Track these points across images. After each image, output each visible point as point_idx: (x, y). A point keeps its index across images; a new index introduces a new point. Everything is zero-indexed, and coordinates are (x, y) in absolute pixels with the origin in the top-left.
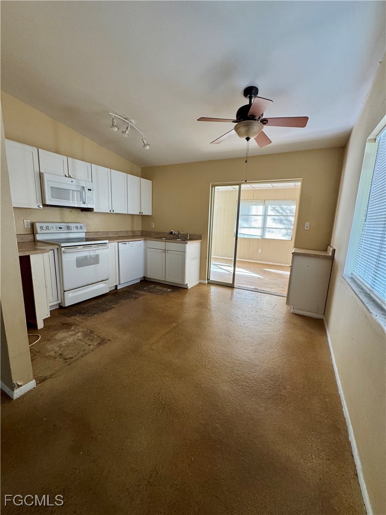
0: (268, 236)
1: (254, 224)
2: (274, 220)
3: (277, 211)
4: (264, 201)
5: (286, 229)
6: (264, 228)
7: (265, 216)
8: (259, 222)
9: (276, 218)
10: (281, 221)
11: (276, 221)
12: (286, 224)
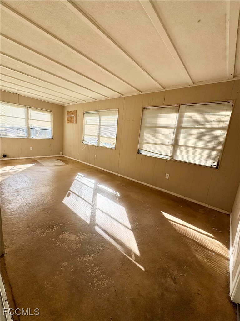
0: (181, 156)
1: (162, 140)
2: (191, 134)
3: (196, 121)
4: (178, 107)
5: (208, 149)
6: (175, 145)
7: (179, 128)
8: (168, 137)
9: (194, 131)
10: (201, 137)
11: (194, 136)
12: (208, 142)
